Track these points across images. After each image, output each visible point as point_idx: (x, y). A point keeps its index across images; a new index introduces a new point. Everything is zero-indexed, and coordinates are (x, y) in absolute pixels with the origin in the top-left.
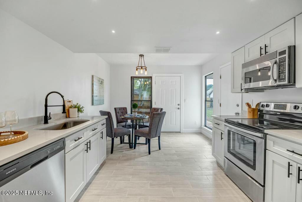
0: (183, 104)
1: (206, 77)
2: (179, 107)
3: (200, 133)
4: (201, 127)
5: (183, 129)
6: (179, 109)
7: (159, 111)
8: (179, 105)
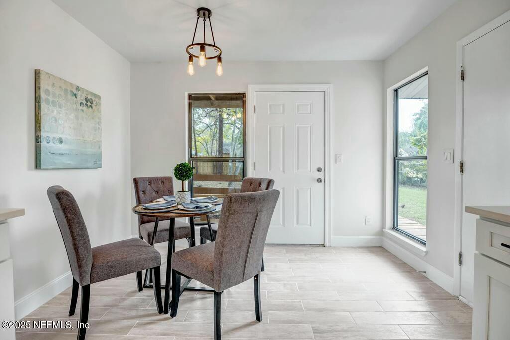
0: (331, 167)
1: (396, 90)
2: (320, 175)
3: (379, 249)
4: (383, 232)
5: (332, 238)
6: (319, 180)
7: (264, 186)
8: (319, 170)
